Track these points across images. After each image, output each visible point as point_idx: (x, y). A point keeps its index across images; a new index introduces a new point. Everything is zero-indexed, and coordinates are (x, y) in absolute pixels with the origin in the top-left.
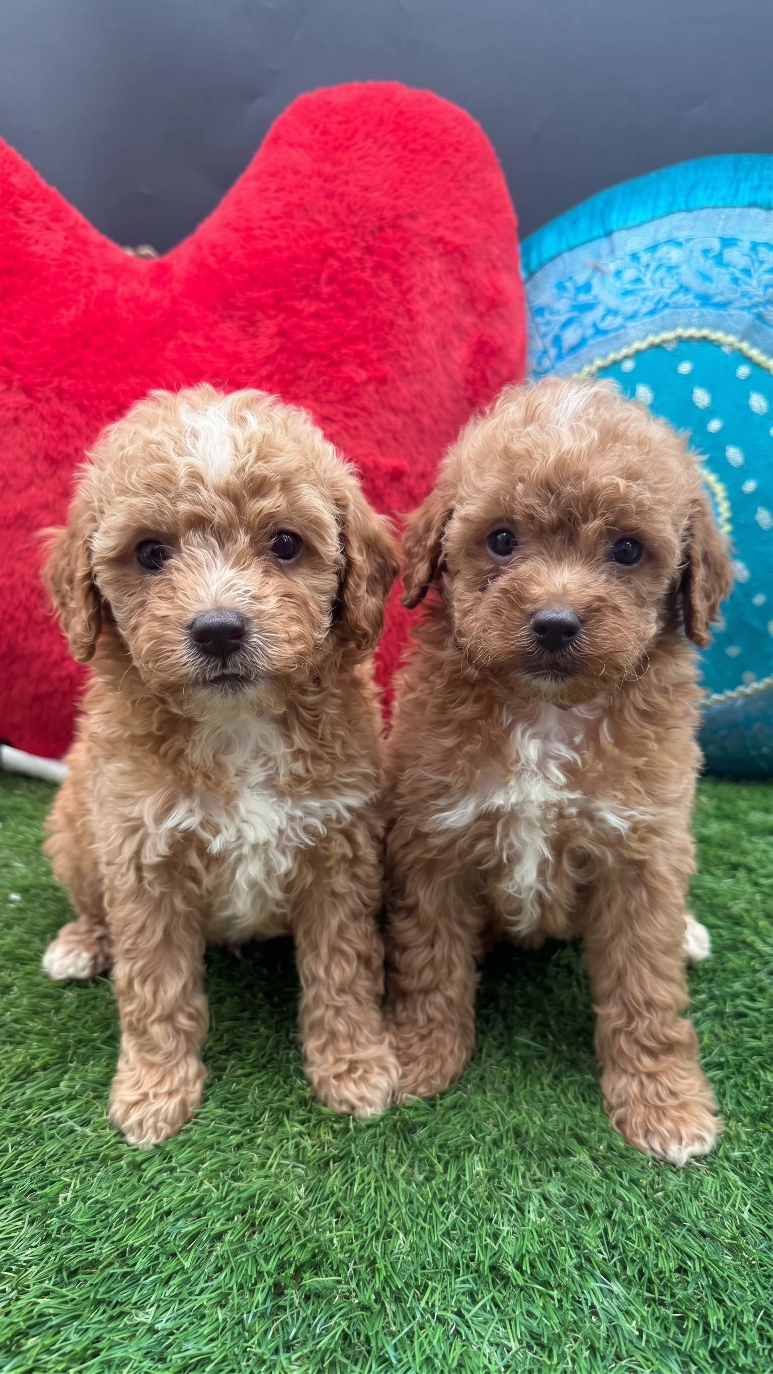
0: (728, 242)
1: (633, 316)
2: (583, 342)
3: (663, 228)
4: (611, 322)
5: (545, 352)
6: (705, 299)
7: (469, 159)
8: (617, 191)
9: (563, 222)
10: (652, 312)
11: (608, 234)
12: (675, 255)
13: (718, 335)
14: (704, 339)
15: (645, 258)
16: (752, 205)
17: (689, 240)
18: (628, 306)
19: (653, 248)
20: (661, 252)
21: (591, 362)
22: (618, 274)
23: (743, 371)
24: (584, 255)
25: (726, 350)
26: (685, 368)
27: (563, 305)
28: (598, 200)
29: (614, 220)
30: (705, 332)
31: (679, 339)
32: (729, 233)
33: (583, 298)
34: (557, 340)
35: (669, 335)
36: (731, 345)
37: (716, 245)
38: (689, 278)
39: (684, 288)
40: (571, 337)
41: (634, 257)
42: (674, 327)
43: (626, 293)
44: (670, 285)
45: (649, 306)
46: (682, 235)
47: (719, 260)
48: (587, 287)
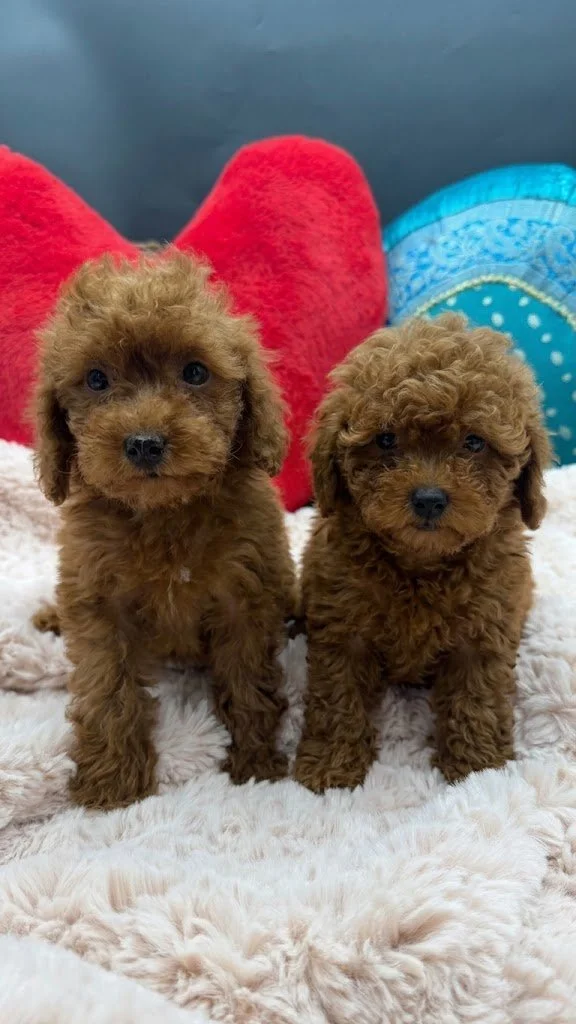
0: (513, 221)
1: (454, 271)
2: (424, 287)
3: (473, 214)
4: (441, 274)
5: (400, 297)
6: (498, 257)
7: (346, 180)
8: (444, 193)
9: (413, 213)
10: (465, 267)
11: (439, 219)
12: (480, 230)
13: (507, 279)
14: (498, 283)
15: (461, 233)
16: (527, 197)
17: (488, 220)
18: (452, 263)
19: (467, 226)
20: (472, 228)
21: (428, 300)
22: (446, 244)
23: (524, 301)
24: (425, 232)
25: (512, 287)
26: (487, 301)
27: (412, 265)
28: (433, 198)
29: (443, 212)
30: (499, 278)
31: (484, 284)
32: (513, 216)
33: (425, 260)
34: (408, 288)
35: (476, 281)
36: (516, 285)
37: (505, 223)
38: (488, 244)
39: (486, 251)
40: (416, 285)
41: (455, 233)
42: (479, 275)
43: (449, 256)
44: (477, 248)
45: (464, 263)
46: (483, 218)
47: (507, 232)
48: (425, 254)
